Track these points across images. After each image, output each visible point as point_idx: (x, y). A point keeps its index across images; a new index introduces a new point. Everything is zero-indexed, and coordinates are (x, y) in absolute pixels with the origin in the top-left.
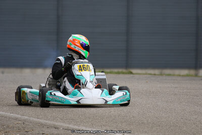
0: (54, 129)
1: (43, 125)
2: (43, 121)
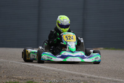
0: (81, 77)
1: (72, 75)
2: (72, 72)
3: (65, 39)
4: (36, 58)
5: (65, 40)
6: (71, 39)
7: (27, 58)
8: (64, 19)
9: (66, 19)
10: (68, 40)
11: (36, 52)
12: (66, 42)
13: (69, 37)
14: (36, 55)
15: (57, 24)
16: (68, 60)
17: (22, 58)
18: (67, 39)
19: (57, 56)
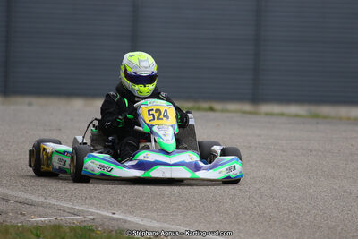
3: (147, 118)
4: (67, 166)
5: (148, 122)
6: (161, 117)
7: (44, 168)
8: (140, 61)
9: (147, 60)
10: (156, 122)
11: (68, 153)
12: (151, 127)
13: (156, 112)
14: (68, 159)
15: (123, 75)
16: (156, 173)
17: (30, 166)
18: (151, 117)
19: (126, 164)
